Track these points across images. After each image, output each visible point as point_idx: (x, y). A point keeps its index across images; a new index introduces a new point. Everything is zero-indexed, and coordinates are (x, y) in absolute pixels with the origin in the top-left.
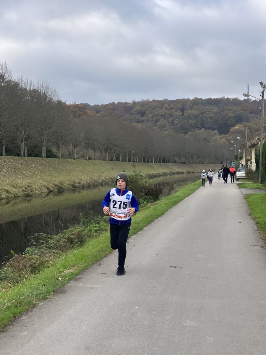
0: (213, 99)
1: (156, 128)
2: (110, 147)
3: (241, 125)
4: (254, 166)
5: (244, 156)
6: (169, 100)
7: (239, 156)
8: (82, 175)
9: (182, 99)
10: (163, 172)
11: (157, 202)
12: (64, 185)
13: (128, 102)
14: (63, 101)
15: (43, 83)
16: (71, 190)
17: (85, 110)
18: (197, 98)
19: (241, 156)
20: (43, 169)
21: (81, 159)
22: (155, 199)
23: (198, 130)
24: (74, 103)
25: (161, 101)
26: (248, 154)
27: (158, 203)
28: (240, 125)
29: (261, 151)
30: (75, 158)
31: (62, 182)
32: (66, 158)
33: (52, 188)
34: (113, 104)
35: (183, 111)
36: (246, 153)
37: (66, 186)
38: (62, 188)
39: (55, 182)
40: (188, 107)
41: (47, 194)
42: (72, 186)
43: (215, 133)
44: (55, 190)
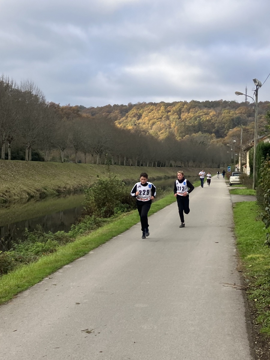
0: (210, 101)
2: (101, 150)
5: (239, 160)
6: (166, 102)
7: (235, 160)
9: (178, 102)
12: (48, 190)
13: (124, 105)
16: (55, 195)
17: (79, 113)
18: (194, 101)
20: (26, 173)
21: (71, 162)
23: (195, 133)
24: (67, 105)
26: (243, 158)
28: (237, 128)
30: (63, 161)
31: (46, 187)
32: (55, 162)
33: (33, 193)
34: (109, 106)
35: (179, 115)
36: (241, 157)
37: (50, 191)
38: (44, 193)
39: (37, 186)
40: (184, 109)
41: (28, 200)
42: (57, 191)
43: (212, 137)
44: (37, 196)
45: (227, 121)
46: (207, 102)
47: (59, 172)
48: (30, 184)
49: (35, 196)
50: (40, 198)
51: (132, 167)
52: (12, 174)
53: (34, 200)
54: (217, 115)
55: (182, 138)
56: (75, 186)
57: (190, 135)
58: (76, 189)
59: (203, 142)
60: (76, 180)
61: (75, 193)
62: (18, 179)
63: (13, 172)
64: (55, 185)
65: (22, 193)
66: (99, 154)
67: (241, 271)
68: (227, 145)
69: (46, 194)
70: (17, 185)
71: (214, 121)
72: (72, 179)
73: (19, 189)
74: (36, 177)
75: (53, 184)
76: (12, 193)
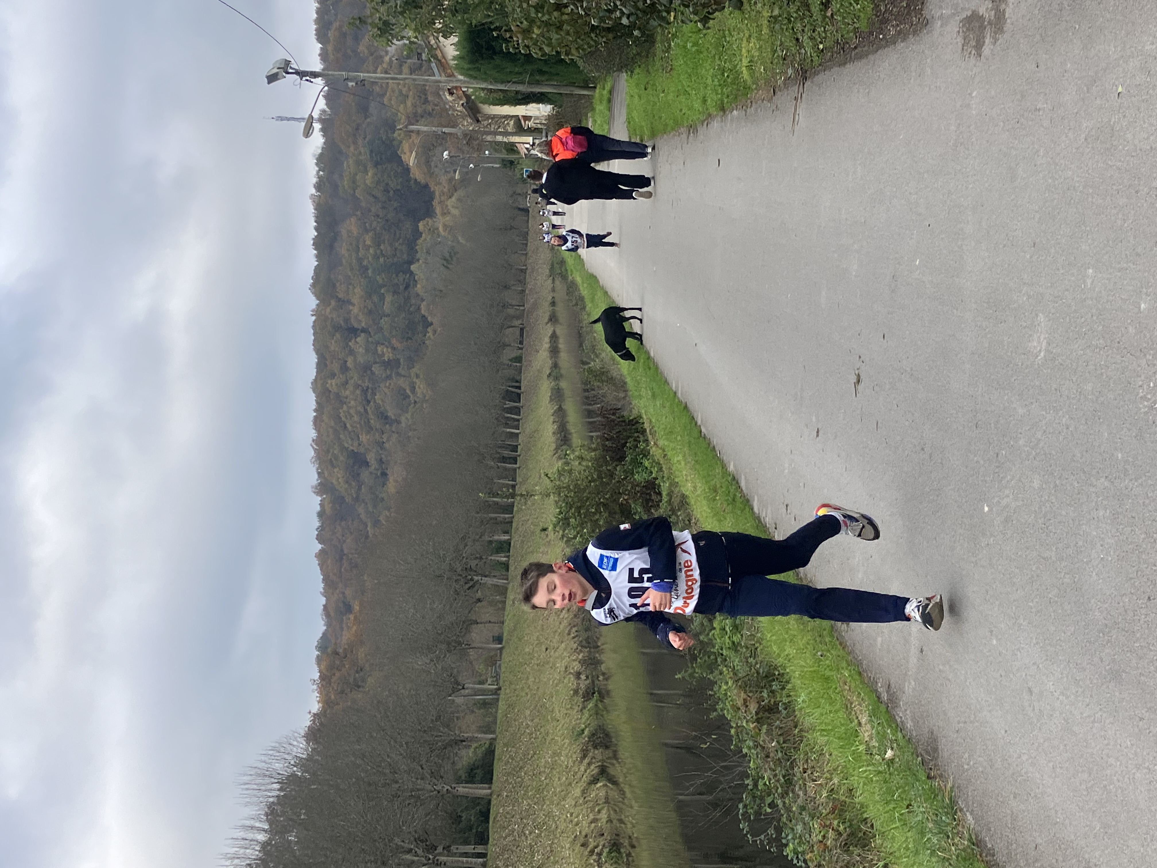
0: (316, 234)
1: (405, 419)
2: (462, 570)
3: (405, 146)
4: (539, 109)
5: (505, 140)
6: (315, 374)
7: (504, 155)
8: (553, 667)
9: (314, 334)
10: (551, 400)
11: (646, 426)
12: (583, 726)
13: (318, 508)
14: (307, 722)
15: (247, 786)
16: (600, 706)
17: (341, 651)
18: (313, 285)
19: (503, 151)
20: (530, 793)
21: (500, 666)
22: (637, 432)
23: (416, 281)
24: (315, 687)
25: (317, 402)
26: (499, 127)
27: (651, 421)
28: (403, 150)
29: (490, 87)
30: (495, 687)
31: (573, 732)
32: (496, 717)
33: (592, 767)
34: (322, 556)
35: (353, 332)
36: (496, 133)
37: (588, 719)
38: (593, 735)
39: (571, 757)
40: (339, 316)
41: (612, 784)
42: (587, 701)
43: (430, 230)
44: (601, 758)
45: (378, 182)
47: (529, 696)
48: (564, 778)
49: (600, 764)
50: (607, 747)
51: (519, 479)
52: (530, 833)
53: (613, 765)
54: (359, 213)
55: (432, 324)
56: (575, 646)
57: (423, 300)
58: (584, 643)
59: (445, 259)
60: (556, 645)
61: (596, 647)
62: (549, 815)
63: (527, 832)
64: (569, 706)
65: (590, 801)
69: (596, 730)
70: (567, 817)
71: (378, 222)
72: (550, 656)
73: (581, 808)
74: (543, 764)
75: (565, 712)
76: (591, 829)
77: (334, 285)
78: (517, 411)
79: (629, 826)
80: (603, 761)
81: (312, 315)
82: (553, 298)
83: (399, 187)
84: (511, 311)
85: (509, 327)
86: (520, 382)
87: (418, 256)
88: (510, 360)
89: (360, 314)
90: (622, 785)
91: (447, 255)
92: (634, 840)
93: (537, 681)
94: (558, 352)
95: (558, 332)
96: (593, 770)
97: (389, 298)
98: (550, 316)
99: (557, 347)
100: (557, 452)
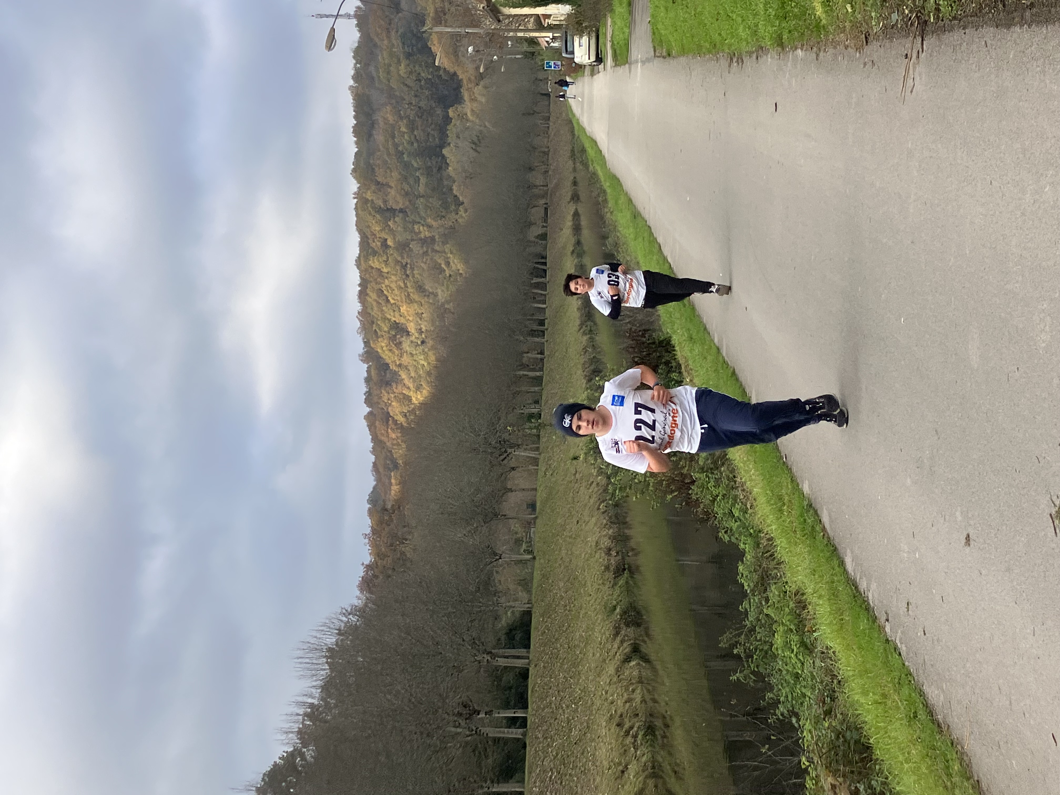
1: (442, 292)
2: (496, 443)
5: (527, 35)
7: (526, 47)
8: (585, 541)
12: (614, 602)
13: (365, 375)
15: (300, 660)
17: (389, 507)
19: (525, 43)
20: (566, 666)
21: (534, 535)
23: (447, 165)
26: (520, 25)
28: (432, 42)
31: (605, 609)
32: (532, 578)
33: (625, 645)
34: (370, 418)
35: (392, 212)
37: (619, 596)
38: (625, 613)
39: (605, 633)
40: (378, 199)
41: (645, 662)
42: (618, 576)
43: (459, 115)
44: (632, 635)
45: (411, 73)
46: (357, 131)
47: (563, 567)
48: (598, 655)
49: (632, 642)
50: (638, 625)
51: (546, 353)
52: (568, 707)
53: (645, 642)
54: (394, 101)
55: (463, 203)
56: (605, 521)
57: (454, 182)
58: (614, 518)
59: (474, 143)
60: (587, 519)
61: (625, 523)
62: (584, 690)
63: (564, 706)
64: (601, 582)
65: (624, 679)
66: (509, 451)
67: (866, 38)
68: (481, 71)
69: (627, 608)
70: (602, 693)
71: (411, 110)
72: (581, 530)
73: (615, 686)
74: (578, 637)
75: (597, 587)
76: (626, 708)
77: (373, 169)
78: (543, 286)
79: (663, 704)
80: (636, 639)
81: (355, 198)
82: (575, 178)
83: (430, 77)
84: (536, 191)
85: (534, 207)
86: (546, 258)
87: (449, 140)
88: (537, 237)
89: (398, 196)
90: (654, 663)
91: (475, 139)
92: (668, 718)
93: (569, 553)
94: (580, 229)
95: (580, 211)
96: (626, 648)
97: (423, 180)
98: (572, 195)
99: (579, 224)
100: (582, 327)
